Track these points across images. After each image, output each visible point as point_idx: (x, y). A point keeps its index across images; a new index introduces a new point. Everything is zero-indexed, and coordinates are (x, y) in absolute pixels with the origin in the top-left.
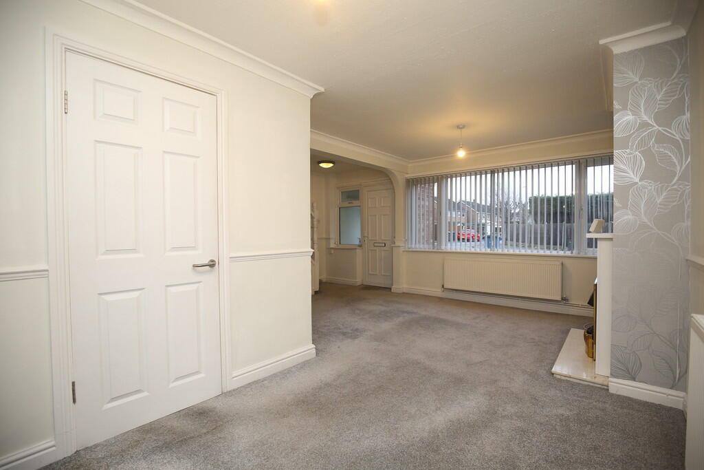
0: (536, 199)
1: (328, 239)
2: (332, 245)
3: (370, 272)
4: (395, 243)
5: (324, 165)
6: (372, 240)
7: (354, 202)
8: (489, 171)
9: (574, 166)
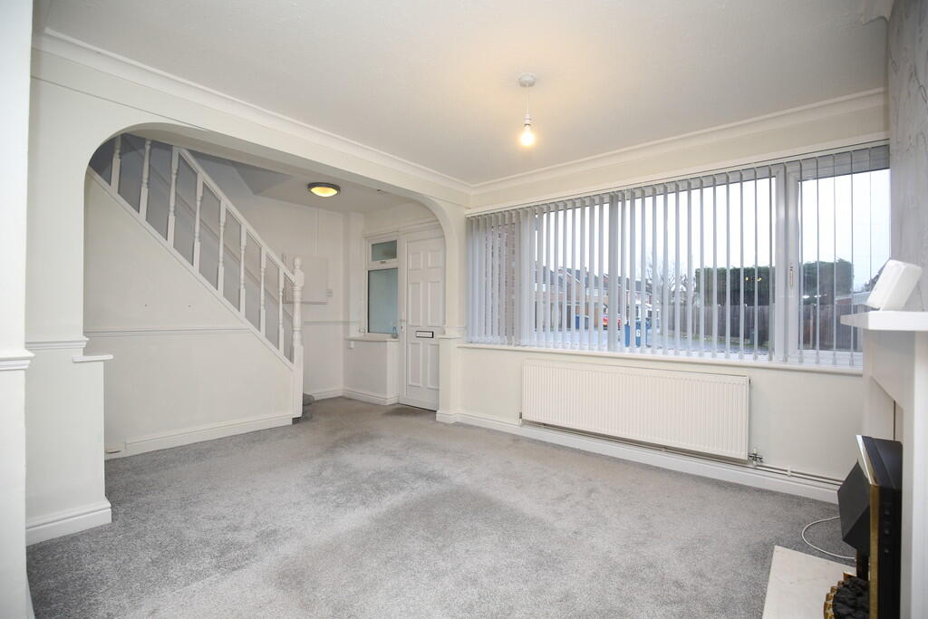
0: (708, 272)
1: (347, 323)
2: (354, 333)
3: (410, 382)
4: (444, 333)
5: (317, 191)
6: (413, 326)
7: (387, 261)
8: (607, 199)
9: (773, 179)
